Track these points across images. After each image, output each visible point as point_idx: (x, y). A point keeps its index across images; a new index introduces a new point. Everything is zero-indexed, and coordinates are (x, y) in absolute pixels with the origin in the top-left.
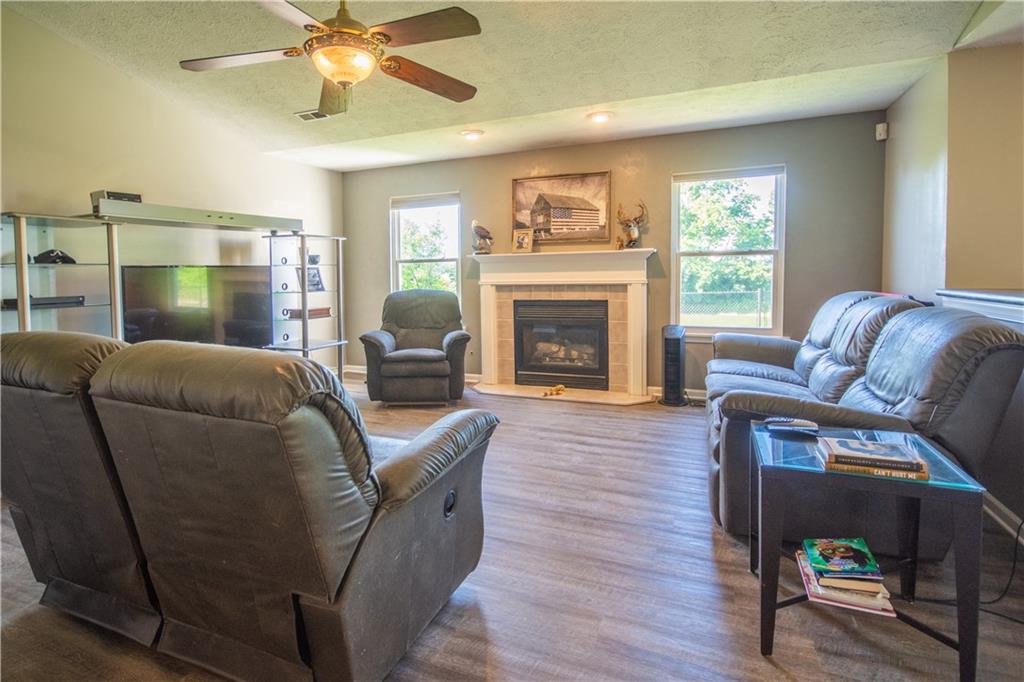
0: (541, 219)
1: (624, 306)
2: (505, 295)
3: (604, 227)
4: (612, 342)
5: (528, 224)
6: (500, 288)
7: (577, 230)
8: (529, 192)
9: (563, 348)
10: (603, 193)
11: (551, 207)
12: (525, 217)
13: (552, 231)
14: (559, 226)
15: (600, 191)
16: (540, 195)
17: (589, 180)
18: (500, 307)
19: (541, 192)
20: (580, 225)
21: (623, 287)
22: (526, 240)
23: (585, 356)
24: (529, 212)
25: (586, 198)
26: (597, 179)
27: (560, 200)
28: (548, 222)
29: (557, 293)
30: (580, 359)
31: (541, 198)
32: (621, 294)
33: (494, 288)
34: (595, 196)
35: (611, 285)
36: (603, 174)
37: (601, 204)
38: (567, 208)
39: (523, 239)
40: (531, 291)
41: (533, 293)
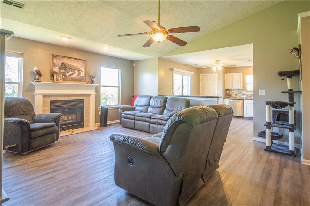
0: (63, 71)
1: (89, 101)
2: (46, 99)
3: (84, 76)
4: (85, 112)
5: (58, 72)
6: (44, 96)
7: (75, 76)
8: (58, 61)
9: (66, 117)
10: (84, 66)
11: (66, 67)
12: (56, 69)
13: (67, 76)
14: (69, 74)
15: (83, 65)
16: (62, 62)
17: (80, 61)
18: (44, 103)
19: (63, 62)
20: (76, 75)
21: (89, 95)
23: (73, 118)
24: (58, 68)
25: (79, 67)
26: (82, 61)
27: (70, 66)
28: (65, 73)
29: (68, 97)
31: (63, 64)
32: (88, 97)
33: (42, 96)
34: (81, 67)
35: (85, 95)
36: (84, 60)
37: (83, 70)
38: (72, 69)
39: (58, 78)
40: (58, 97)
41: (59, 98)
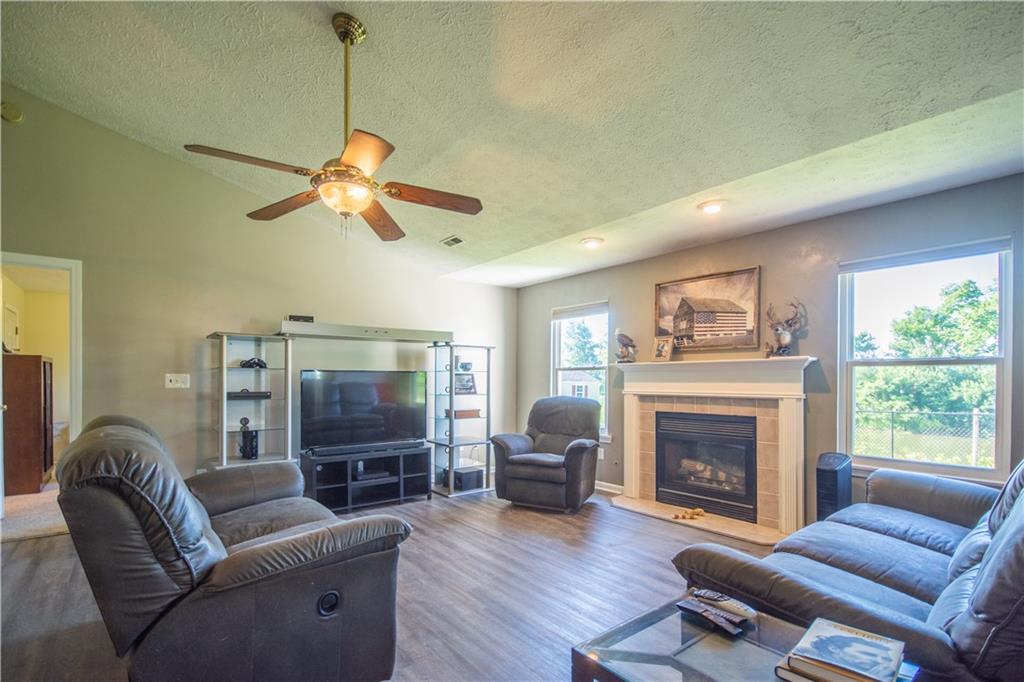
0: (683, 325)
1: (775, 425)
2: (648, 405)
3: (752, 331)
4: (761, 467)
5: (670, 331)
6: (643, 398)
7: (721, 335)
8: (672, 297)
9: (709, 467)
10: (752, 292)
11: (694, 311)
12: (667, 323)
13: (696, 338)
14: (703, 333)
15: (747, 291)
16: (683, 299)
17: (734, 278)
18: (643, 418)
19: (684, 296)
20: (726, 330)
21: (774, 403)
22: (666, 348)
23: (735, 480)
24: (671, 318)
25: (732, 300)
26: (745, 277)
27: (704, 304)
28: (692, 327)
29: (699, 406)
30: (729, 482)
31: (684, 302)
32: (772, 410)
33: (636, 397)
34: (742, 296)
35: (759, 399)
36: (750, 271)
37: (749, 306)
38: (710, 313)
39: (663, 347)
40: (673, 402)
41: (676, 404)
